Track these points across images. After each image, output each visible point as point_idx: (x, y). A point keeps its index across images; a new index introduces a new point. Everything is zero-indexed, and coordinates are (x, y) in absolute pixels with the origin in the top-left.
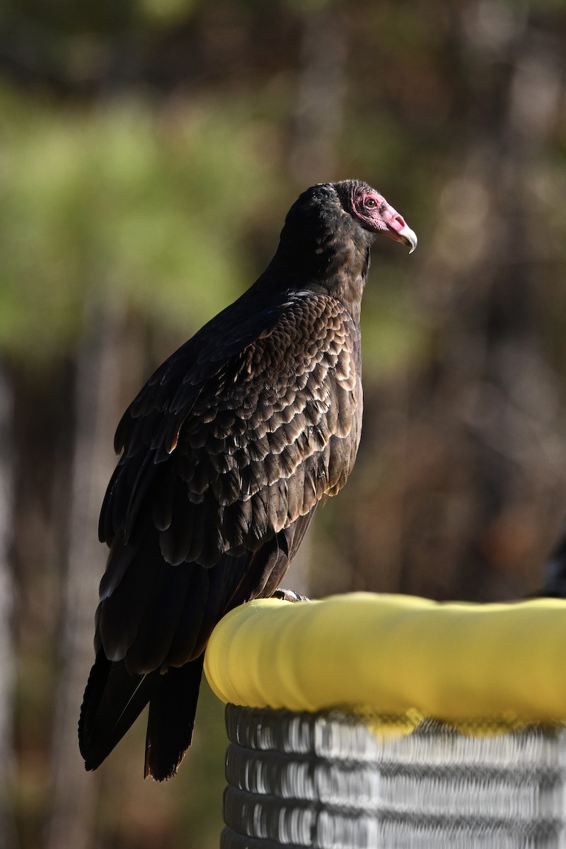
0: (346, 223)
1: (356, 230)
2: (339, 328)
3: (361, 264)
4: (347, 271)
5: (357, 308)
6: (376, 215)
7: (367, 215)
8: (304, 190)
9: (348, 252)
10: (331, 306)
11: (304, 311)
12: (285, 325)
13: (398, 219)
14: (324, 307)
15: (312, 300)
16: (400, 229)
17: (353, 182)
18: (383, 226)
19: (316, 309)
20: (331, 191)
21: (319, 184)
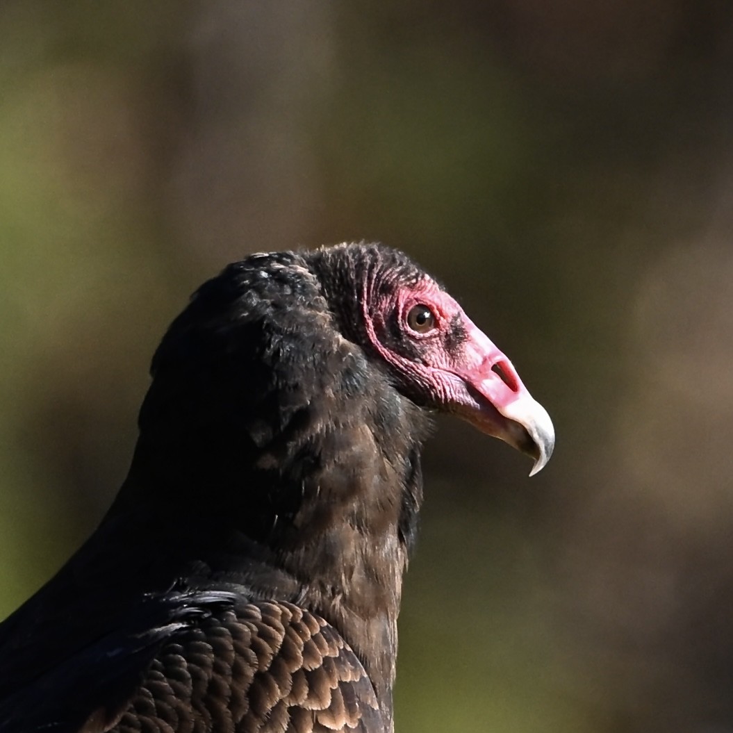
0: (348, 373)
1: (378, 394)
2: (328, 703)
3: (396, 499)
4: (358, 521)
5: (385, 638)
6: (436, 355)
7: (411, 355)
8: (214, 270)
9: (358, 463)
10: (303, 635)
11: (219, 650)
12: (159, 693)
13: (499, 369)
14: (280, 638)
15: (244, 616)
16: (507, 401)
17: (364, 250)
18: (453, 389)
19: (255, 647)
20: (300, 276)
21: (260, 254)
